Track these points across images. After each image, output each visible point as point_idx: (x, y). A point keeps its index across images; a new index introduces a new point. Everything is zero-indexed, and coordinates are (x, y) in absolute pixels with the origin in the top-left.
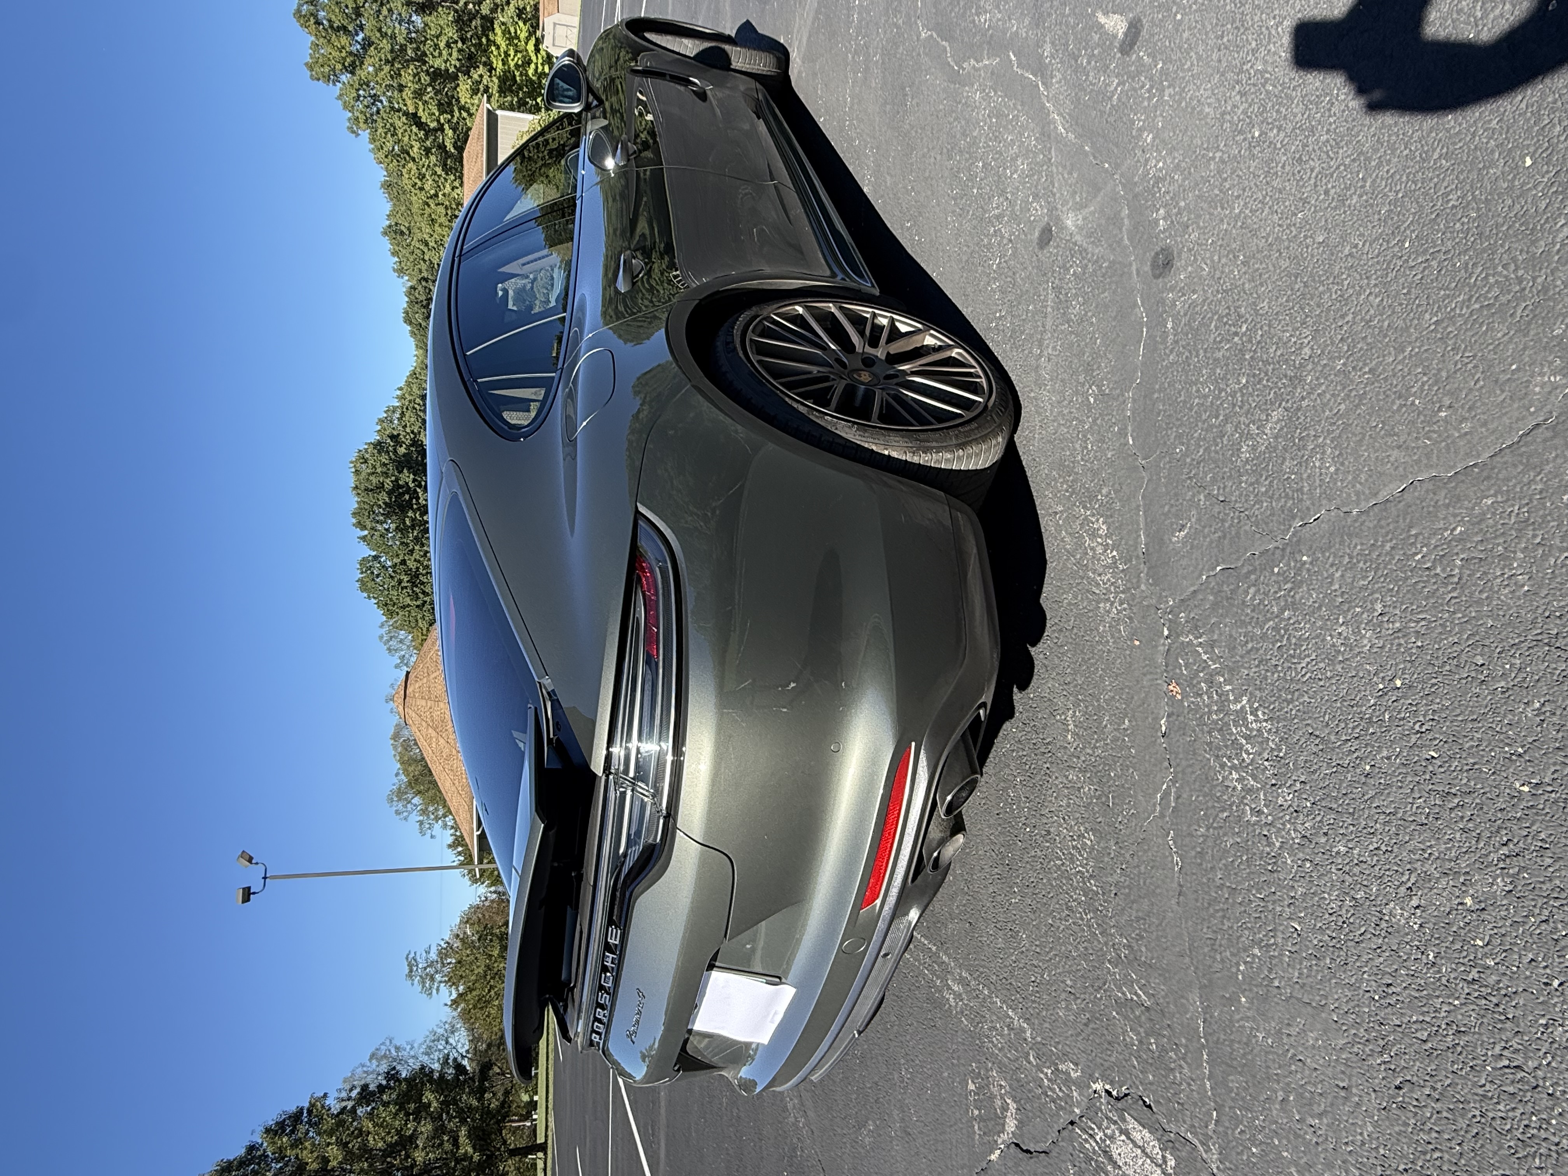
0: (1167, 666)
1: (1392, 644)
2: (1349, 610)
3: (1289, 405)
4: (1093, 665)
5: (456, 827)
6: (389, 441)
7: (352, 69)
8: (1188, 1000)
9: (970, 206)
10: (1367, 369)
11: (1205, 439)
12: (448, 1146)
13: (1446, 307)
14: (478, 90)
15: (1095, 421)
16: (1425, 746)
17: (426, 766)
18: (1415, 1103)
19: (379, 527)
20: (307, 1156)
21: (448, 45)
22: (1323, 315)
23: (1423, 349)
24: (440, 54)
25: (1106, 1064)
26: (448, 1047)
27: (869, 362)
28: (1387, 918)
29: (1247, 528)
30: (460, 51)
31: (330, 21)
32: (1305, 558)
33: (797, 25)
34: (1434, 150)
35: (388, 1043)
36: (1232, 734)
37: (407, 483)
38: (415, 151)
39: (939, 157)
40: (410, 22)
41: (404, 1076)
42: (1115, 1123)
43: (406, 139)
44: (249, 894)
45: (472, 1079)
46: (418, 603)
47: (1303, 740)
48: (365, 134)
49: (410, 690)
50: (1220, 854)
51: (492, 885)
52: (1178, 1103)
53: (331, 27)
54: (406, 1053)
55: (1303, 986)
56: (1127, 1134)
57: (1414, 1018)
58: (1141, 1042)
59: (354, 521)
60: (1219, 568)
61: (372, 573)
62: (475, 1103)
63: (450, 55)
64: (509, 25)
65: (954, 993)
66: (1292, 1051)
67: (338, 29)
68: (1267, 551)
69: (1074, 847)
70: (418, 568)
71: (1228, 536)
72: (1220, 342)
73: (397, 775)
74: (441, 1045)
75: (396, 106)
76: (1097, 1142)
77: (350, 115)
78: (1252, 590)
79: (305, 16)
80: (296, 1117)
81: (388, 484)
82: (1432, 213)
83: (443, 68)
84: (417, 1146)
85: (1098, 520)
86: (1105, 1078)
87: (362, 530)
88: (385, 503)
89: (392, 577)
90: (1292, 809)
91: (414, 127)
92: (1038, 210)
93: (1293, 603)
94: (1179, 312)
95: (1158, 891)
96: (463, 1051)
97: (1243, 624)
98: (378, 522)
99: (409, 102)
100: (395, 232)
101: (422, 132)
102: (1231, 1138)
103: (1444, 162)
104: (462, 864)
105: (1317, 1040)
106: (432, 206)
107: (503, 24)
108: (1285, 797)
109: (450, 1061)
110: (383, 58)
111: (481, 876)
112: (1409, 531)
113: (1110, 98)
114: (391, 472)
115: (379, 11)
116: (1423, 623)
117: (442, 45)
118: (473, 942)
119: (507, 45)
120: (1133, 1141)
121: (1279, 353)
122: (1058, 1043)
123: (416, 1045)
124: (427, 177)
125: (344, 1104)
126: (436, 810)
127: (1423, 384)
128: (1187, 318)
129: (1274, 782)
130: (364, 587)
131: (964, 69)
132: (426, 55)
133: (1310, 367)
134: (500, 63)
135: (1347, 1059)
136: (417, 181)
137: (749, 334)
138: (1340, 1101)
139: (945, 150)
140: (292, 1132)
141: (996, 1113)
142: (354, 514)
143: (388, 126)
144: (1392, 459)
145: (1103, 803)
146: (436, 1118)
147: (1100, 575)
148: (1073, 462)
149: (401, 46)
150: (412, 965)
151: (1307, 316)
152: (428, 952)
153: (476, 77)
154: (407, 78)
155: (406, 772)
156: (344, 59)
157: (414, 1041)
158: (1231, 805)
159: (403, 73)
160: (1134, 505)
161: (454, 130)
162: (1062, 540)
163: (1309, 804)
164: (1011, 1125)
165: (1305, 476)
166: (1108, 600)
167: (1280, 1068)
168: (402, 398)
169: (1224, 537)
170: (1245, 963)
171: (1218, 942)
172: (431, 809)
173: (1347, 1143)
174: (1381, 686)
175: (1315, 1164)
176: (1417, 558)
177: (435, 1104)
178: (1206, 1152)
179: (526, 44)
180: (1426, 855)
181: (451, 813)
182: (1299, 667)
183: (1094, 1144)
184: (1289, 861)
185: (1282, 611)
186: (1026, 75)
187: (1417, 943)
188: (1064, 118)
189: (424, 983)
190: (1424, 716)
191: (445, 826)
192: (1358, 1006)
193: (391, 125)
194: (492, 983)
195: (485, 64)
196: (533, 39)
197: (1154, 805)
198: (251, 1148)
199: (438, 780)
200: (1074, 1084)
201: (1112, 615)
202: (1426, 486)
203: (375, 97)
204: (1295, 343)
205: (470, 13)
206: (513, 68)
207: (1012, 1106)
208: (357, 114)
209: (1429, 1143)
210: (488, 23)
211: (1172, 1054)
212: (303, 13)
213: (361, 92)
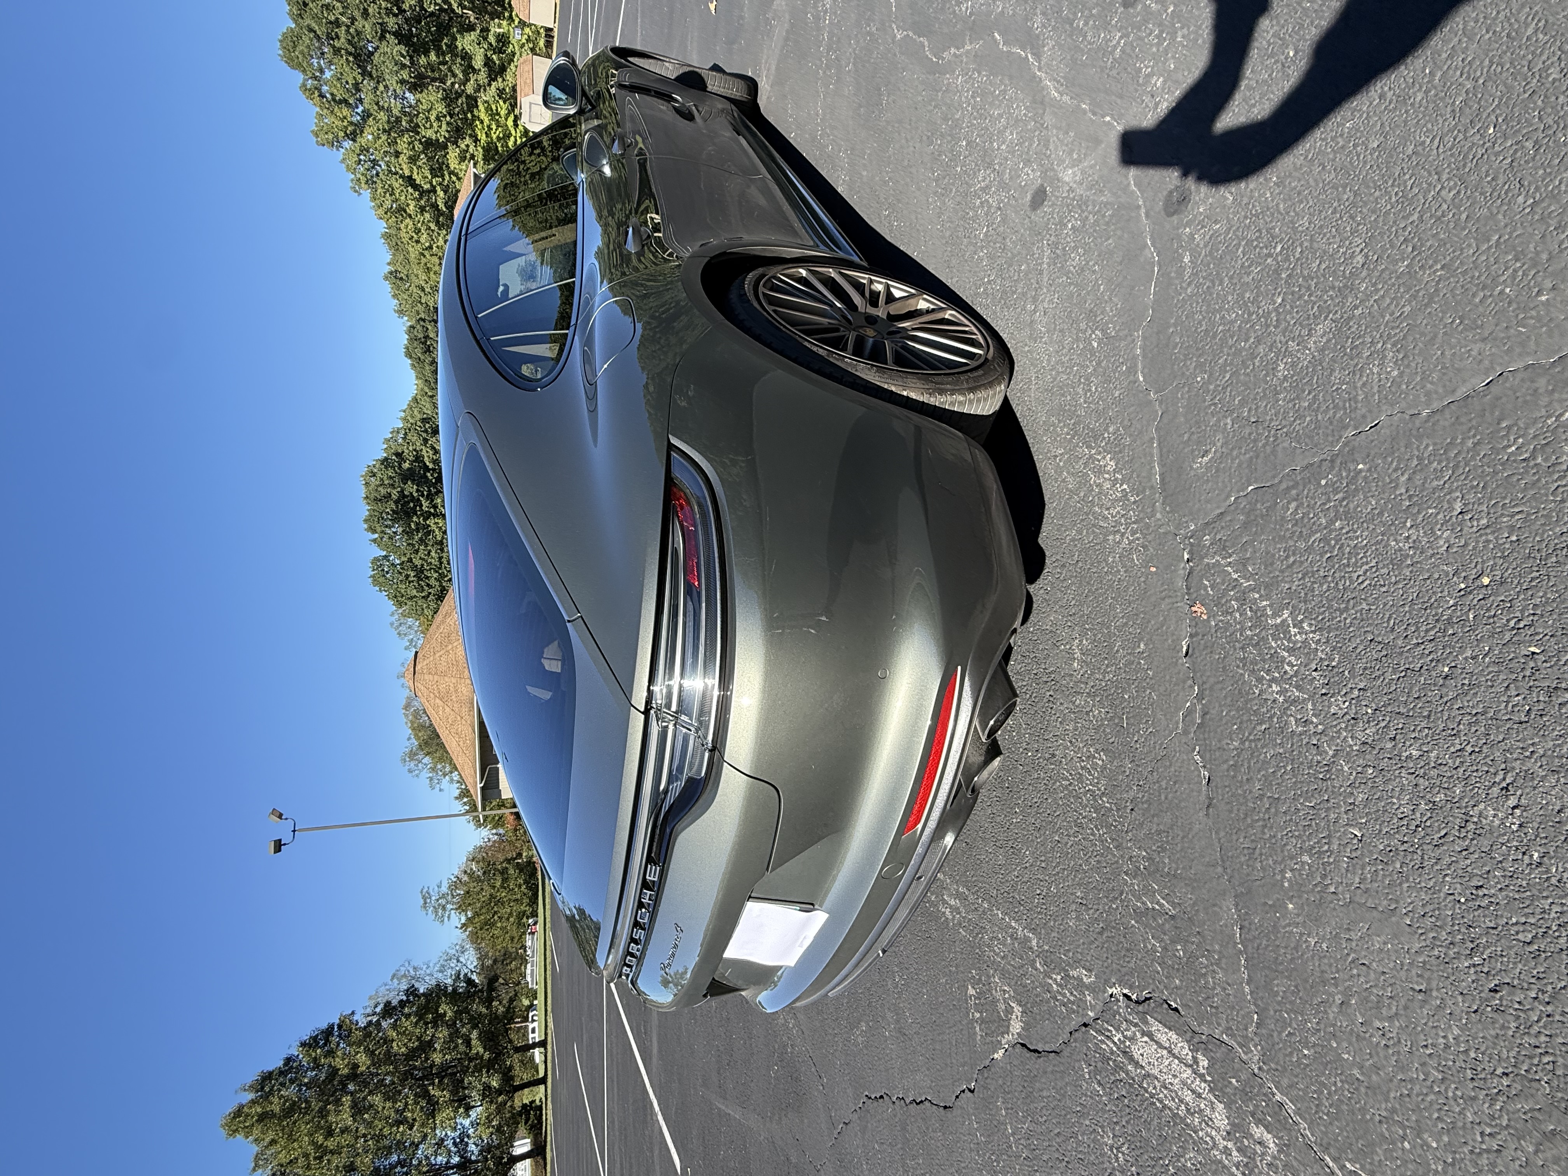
0: (1188, 588)
1: (1477, 542)
2: (1419, 512)
3: (1338, 316)
4: (1101, 595)
5: (461, 781)
6: (394, 457)
7: (353, 136)
8: (1221, 908)
9: (953, 184)
10: (1439, 267)
11: (1231, 364)
12: (462, 1048)
13: (1547, 186)
14: (465, 157)
15: (1099, 364)
16: (1524, 642)
17: (434, 731)
18: (1517, 1006)
19: (388, 531)
20: (339, 1063)
21: (438, 119)
22: (1381, 219)
23: (1515, 235)
24: (431, 126)
25: (1123, 970)
26: (459, 964)
27: (872, 320)
28: (1475, 820)
29: (1286, 444)
30: (448, 124)
31: (332, 94)
32: (1361, 466)
33: (765, 57)
34: (1527, 25)
35: (407, 965)
36: (1271, 648)
37: (411, 493)
38: (411, 208)
39: (918, 145)
40: (404, 98)
41: (421, 991)
42: (1136, 1025)
43: (403, 198)
44: (280, 845)
45: (481, 991)
46: (423, 594)
47: (1361, 647)
48: (367, 193)
49: (418, 668)
50: (1259, 765)
51: (494, 827)
52: (1211, 1007)
53: (334, 100)
54: (423, 972)
55: (1367, 891)
56: (1150, 1036)
57: (1514, 920)
58: (1165, 949)
59: (366, 526)
60: (1250, 488)
61: (383, 570)
62: (484, 1010)
63: (440, 127)
64: (491, 102)
65: (951, 907)
66: (1353, 955)
67: (340, 102)
68: (1312, 465)
69: (1082, 768)
70: (422, 565)
71: (1262, 455)
72: (1249, 266)
73: (409, 739)
74: (453, 963)
75: (393, 169)
76: (1115, 1043)
77: (353, 176)
78: (1293, 505)
79: (310, 90)
80: (328, 1032)
81: (395, 494)
82: (1525, 92)
83: (434, 138)
84: (435, 1049)
85: (1104, 458)
86: (1121, 983)
87: (373, 533)
88: (393, 511)
89: (400, 573)
90: (1348, 717)
91: (409, 188)
92: (1031, 176)
93: (1346, 513)
94: (1198, 245)
95: (1183, 804)
96: (472, 967)
97: (1283, 539)
98: (386, 527)
99: (404, 166)
100: (395, 277)
101: (417, 193)
102: (1277, 1040)
103: (1541, 36)
104: (467, 812)
105: (1385, 943)
106: (428, 256)
107: (486, 102)
108: (1339, 705)
109: (462, 976)
110: (381, 128)
111: (484, 821)
112: (1498, 424)
113: (1112, 52)
114: (397, 484)
115: (376, 88)
116: (1520, 516)
117: (433, 118)
118: (479, 876)
119: (489, 120)
120: (1157, 1042)
121: (1323, 266)
122: (1069, 951)
123: (431, 965)
124: (423, 231)
125: (369, 1018)
126: (444, 767)
127: (1515, 271)
128: (1208, 249)
129: (1324, 691)
130: (375, 581)
131: (943, 59)
132: (419, 127)
133: (1364, 273)
134: (484, 135)
135: (1424, 963)
136: (413, 234)
137: (761, 289)
138: (1416, 1004)
139: (925, 138)
140: (325, 1044)
141: (999, 1016)
142: (366, 521)
143: (387, 187)
144: (1474, 353)
145: (1117, 725)
146: (452, 1025)
147: (1108, 509)
148: (1075, 406)
149: (397, 118)
150: (426, 897)
151: (1359, 224)
152: (439, 887)
153: (463, 146)
154: (402, 145)
155: (417, 737)
156: (346, 127)
157: (429, 961)
158: (1271, 718)
159: (399, 141)
160: (1146, 438)
161: (445, 192)
162: (1064, 481)
163: (1369, 711)
164: (1016, 1027)
165: (1359, 384)
166: (1118, 531)
167: (1337, 972)
168: (405, 419)
169: (1257, 457)
170: (1292, 870)
171: (1258, 851)
172: (439, 766)
173: (1426, 1046)
174: (1463, 586)
175: (1384, 1067)
176: (1510, 450)
177: (450, 1014)
178: (1246, 1053)
179: (506, 120)
180: (1528, 754)
181: (456, 769)
182: (1355, 575)
183: (1112, 1045)
184: (1346, 769)
185: (1333, 522)
186: (1014, 50)
187: (1515, 843)
188: (1058, 82)
189: (437, 912)
190: (1522, 611)
191: (452, 781)
192: (1439, 909)
193: (389, 186)
194: (495, 909)
195: (471, 136)
196: (512, 115)
197: (1177, 723)
198: (288, 1060)
199: (445, 743)
200: (1088, 989)
201: (1123, 546)
202: (1519, 376)
203: (375, 163)
204: (1344, 253)
205: (457, 92)
206: (495, 140)
207: (1017, 1009)
208: (359, 176)
209: (1536, 1047)
210: (472, 102)
211: (1204, 960)
212: (308, 87)
213: (362, 157)
